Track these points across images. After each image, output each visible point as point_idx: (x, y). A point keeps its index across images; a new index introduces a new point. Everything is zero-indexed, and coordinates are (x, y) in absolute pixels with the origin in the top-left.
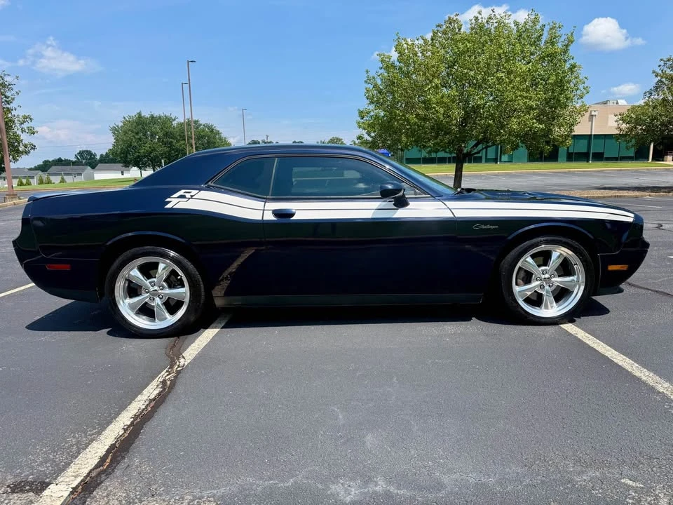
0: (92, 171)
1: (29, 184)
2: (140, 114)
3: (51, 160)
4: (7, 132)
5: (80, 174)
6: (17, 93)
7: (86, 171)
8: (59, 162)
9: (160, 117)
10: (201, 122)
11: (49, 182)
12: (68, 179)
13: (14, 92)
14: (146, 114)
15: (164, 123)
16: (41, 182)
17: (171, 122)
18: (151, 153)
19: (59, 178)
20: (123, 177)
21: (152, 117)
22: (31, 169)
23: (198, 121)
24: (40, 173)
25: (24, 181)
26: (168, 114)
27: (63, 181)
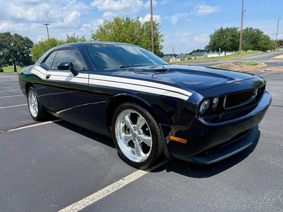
0: (207, 54)
1: (184, 60)
2: (222, 28)
3: (195, 50)
4: (154, 42)
5: (203, 55)
6: (160, 26)
7: (205, 54)
8: (198, 51)
9: (231, 28)
10: (253, 29)
11: (190, 59)
12: (197, 57)
13: (159, 26)
14: (224, 28)
15: (232, 31)
16: (188, 59)
17: (236, 30)
18: (224, 45)
19: (194, 57)
20: (219, 56)
21: (227, 28)
22: (186, 54)
23: (252, 28)
24: (189, 55)
25: (183, 59)
26: (235, 27)
27: (196, 58)
